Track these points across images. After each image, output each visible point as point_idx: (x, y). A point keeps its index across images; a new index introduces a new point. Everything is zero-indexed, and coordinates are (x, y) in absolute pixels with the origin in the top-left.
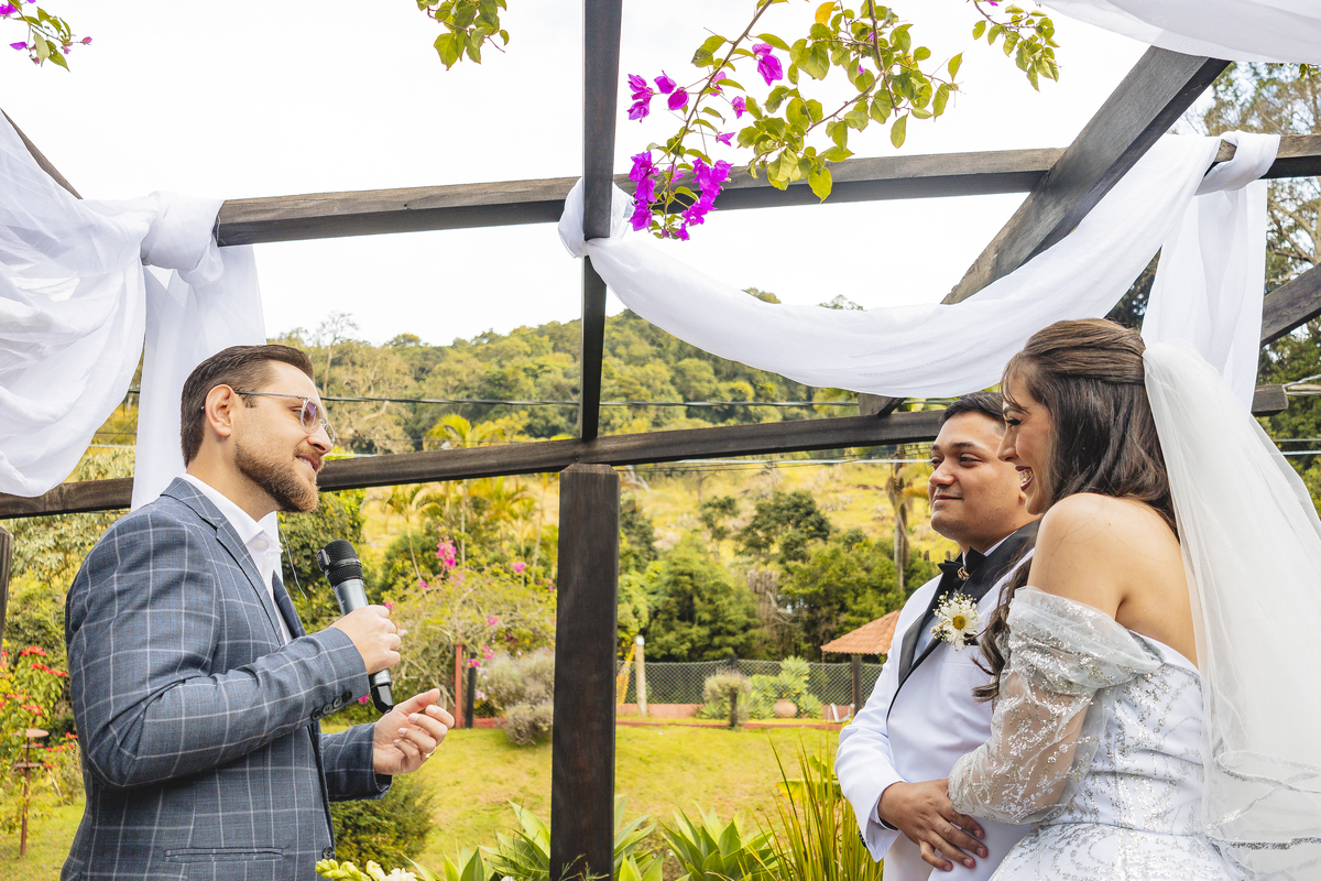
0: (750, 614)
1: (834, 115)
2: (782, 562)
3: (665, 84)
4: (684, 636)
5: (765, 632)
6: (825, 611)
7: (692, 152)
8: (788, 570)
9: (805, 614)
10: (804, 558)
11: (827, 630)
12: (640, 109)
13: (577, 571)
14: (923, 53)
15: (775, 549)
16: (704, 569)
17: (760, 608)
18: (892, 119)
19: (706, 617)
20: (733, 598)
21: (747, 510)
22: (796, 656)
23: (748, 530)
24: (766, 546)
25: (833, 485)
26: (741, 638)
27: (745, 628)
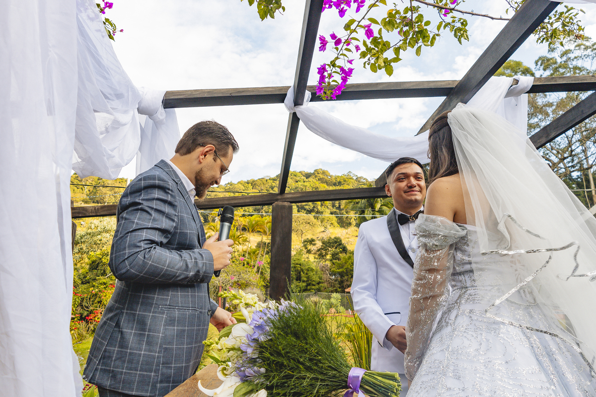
0: (320, 278)
1: (396, 45)
2: (331, 261)
3: (333, 36)
4: (297, 286)
5: (325, 285)
6: (346, 277)
7: (339, 67)
8: (333, 263)
9: (339, 279)
10: (339, 259)
11: (347, 284)
12: (323, 48)
13: (278, 239)
14: (428, 23)
15: (328, 257)
16: (305, 263)
17: (324, 276)
18: (416, 47)
19: (305, 279)
20: (314, 273)
21: (319, 244)
22: (336, 293)
23: (319, 250)
24: (325, 255)
25: (348, 236)
26: (317, 287)
27: (318, 283)
